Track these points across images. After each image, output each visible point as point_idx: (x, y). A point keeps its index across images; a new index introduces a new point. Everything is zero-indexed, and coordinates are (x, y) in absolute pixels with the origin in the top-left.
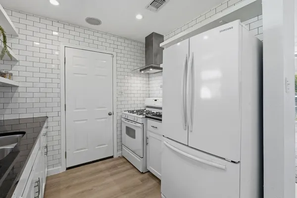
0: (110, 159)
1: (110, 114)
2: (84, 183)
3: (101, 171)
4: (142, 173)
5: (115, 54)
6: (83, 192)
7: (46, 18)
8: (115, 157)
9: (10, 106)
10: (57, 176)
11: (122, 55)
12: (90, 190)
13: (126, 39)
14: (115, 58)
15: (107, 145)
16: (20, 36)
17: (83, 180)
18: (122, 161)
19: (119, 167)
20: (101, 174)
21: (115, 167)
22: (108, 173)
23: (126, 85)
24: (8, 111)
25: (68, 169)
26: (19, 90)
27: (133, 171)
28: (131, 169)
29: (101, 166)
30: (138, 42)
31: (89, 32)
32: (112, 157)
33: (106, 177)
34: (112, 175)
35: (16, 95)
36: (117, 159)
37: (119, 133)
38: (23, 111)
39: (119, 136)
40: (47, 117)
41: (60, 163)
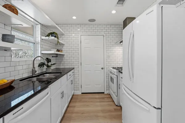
0: (102, 94)
1: (102, 69)
4: (117, 106)
5: (105, 35)
7: (74, 24)
8: (105, 93)
9: (62, 62)
10: (78, 95)
11: (109, 35)
13: (111, 25)
14: (105, 37)
15: (101, 86)
16: (66, 34)
17: (86, 100)
18: (108, 96)
19: (105, 99)
20: (95, 100)
21: (103, 98)
22: (98, 100)
23: (112, 52)
24: (61, 65)
25: (82, 93)
26: (65, 56)
27: (112, 103)
28: (112, 101)
29: (97, 96)
30: (119, 25)
31: (91, 26)
32: (104, 93)
34: (100, 102)
35: (64, 58)
36: (106, 95)
37: (107, 80)
38: (66, 65)
39: (108, 82)
40: (74, 68)
41: (79, 90)
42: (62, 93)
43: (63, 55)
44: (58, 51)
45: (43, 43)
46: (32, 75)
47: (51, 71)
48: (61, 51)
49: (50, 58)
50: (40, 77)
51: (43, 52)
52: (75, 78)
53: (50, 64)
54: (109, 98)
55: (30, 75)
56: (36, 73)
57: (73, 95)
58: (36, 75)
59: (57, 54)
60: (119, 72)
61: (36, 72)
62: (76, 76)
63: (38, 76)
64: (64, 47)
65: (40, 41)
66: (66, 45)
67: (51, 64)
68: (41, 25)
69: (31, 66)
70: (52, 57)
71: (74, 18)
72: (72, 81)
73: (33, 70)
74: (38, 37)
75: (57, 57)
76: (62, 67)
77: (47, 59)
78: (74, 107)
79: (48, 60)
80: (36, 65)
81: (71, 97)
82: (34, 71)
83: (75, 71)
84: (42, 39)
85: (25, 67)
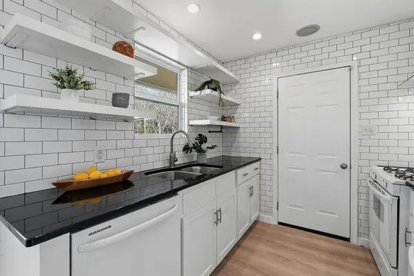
0: (342, 242)
1: (344, 167)
2: (287, 248)
3: (317, 248)
5: (354, 63)
6: (279, 256)
8: (353, 242)
9: (235, 145)
12: (287, 259)
14: (355, 71)
15: (337, 216)
17: (287, 245)
18: (361, 254)
19: (349, 259)
20: (314, 252)
22: (324, 257)
24: (233, 149)
25: (280, 223)
26: (241, 130)
29: (322, 242)
32: (348, 240)
33: (320, 260)
34: (328, 263)
35: (238, 135)
36: (355, 247)
37: (362, 203)
38: (243, 150)
39: (363, 210)
40: (260, 159)
41: (271, 213)
42: (218, 213)
43: (235, 127)
44: (223, 119)
45: (193, 105)
46: (169, 165)
47: (205, 162)
48: (231, 119)
49: (205, 134)
50: (183, 171)
51: (192, 123)
52: (263, 182)
53: (204, 146)
54: (368, 261)
55: (167, 165)
56: (176, 163)
57: (256, 222)
58: (176, 167)
59: (221, 126)
60: (407, 184)
61: (176, 161)
62: (264, 177)
63: (180, 168)
64: (239, 111)
65: (186, 102)
66: (242, 106)
67: (208, 148)
68: (189, 69)
69: (169, 149)
70: (210, 132)
71: (257, 36)
72: (251, 188)
73: (170, 156)
74: (184, 93)
75: (221, 132)
76: (233, 154)
77: (200, 135)
78: (252, 251)
79: (202, 139)
80: (178, 148)
81: (247, 226)
82: (173, 159)
83: (263, 167)
84: (191, 97)
85: (157, 150)
